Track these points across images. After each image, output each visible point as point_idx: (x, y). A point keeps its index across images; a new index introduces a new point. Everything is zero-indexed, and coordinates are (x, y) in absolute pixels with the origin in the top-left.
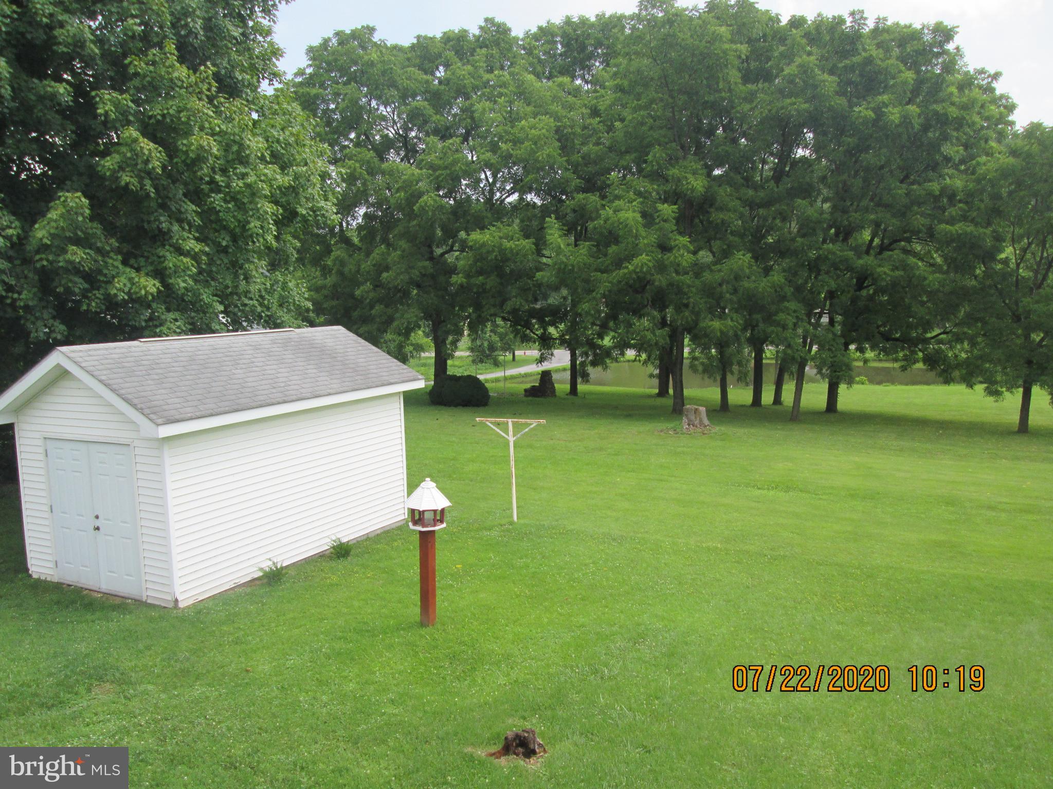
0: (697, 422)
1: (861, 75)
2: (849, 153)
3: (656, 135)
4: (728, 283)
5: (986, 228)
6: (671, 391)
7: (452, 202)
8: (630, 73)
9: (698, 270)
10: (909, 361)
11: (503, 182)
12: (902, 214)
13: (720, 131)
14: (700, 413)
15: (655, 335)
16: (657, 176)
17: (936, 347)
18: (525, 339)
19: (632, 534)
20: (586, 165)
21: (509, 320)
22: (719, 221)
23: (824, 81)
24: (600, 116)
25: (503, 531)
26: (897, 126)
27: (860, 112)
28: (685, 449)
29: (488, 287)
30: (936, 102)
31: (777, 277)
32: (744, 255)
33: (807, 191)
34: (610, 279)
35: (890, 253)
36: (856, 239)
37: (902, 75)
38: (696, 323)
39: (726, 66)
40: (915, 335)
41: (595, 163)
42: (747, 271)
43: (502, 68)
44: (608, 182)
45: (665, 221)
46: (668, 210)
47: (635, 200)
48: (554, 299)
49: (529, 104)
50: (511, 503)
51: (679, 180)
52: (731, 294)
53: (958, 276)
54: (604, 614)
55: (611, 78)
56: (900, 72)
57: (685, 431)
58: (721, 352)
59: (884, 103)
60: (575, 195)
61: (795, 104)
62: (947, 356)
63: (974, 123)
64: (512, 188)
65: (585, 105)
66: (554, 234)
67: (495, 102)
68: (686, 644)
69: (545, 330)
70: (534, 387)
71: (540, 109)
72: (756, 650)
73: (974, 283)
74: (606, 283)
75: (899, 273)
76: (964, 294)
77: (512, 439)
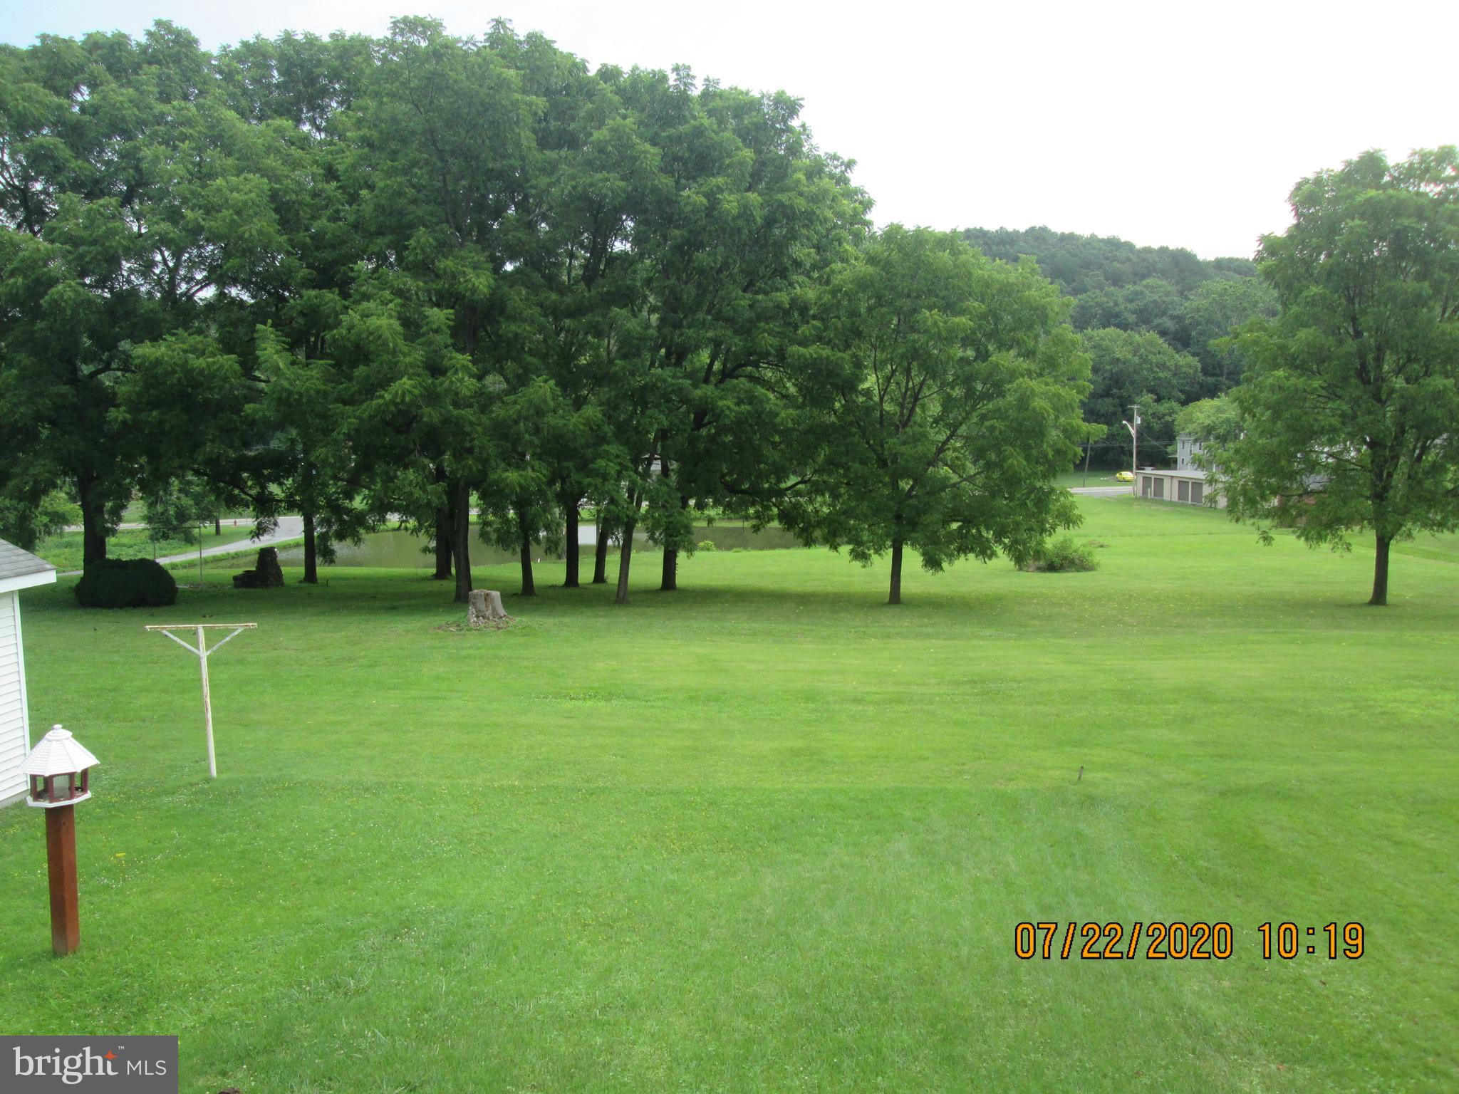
0: (488, 613)
1: (691, 150)
2: (678, 249)
3: (420, 211)
4: (526, 419)
5: (844, 351)
6: (453, 571)
7: (108, 295)
8: (381, 121)
9: (484, 401)
10: (762, 518)
11: (190, 269)
12: (746, 330)
13: (512, 211)
14: (492, 600)
15: (425, 491)
16: (423, 268)
17: (793, 500)
18: (232, 504)
19: (393, 779)
20: (317, 249)
21: (205, 474)
22: (510, 335)
23: (644, 152)
24: (337, 179)
25: (195, 793)
26: (734, 219)
27: (689, 197)
28: (471, 651)
29: (167, 427)
30: (782, 190)
31: (592, 412)
32: (546, 381)
33: (627, 298)
34: (358, 413)
35: (735, 381)
36: (692, 362)
37: (740, 153)
38: (484, 473)
39: (517, 123)
40: (766, 486)
41: (333, 247)
42: (551, 403)
43: (185, 97)
44: (352, 274)
45: (436, 331)
46: (439, 316)
47: (391, 301)
48: (277, 443)
49: (229, 154)
50: (207, 749)
51: (454, 276)
52: (530, 435)
53: (816, 412)
54: (350, 900)
55: (354, 125)
56: (737, 149)
57: (472, 625)
58: (521, 515)
59: (718, 187)
60: (304, 292)
61: (607, 180)
62: (805, 511)
63: (826, 220)
64: (206, 278)
65: (316, 162)
66: (270, 348)
67: (175, 148)
68: (469, 926)
69: (264, 488)
70: (248, 572)
71: (248, 162)
72: (566, 922)
73: (833, 419)
74: (350, 419)
75: (745, 408)
76: (822, 433)
77: (204, 654)
